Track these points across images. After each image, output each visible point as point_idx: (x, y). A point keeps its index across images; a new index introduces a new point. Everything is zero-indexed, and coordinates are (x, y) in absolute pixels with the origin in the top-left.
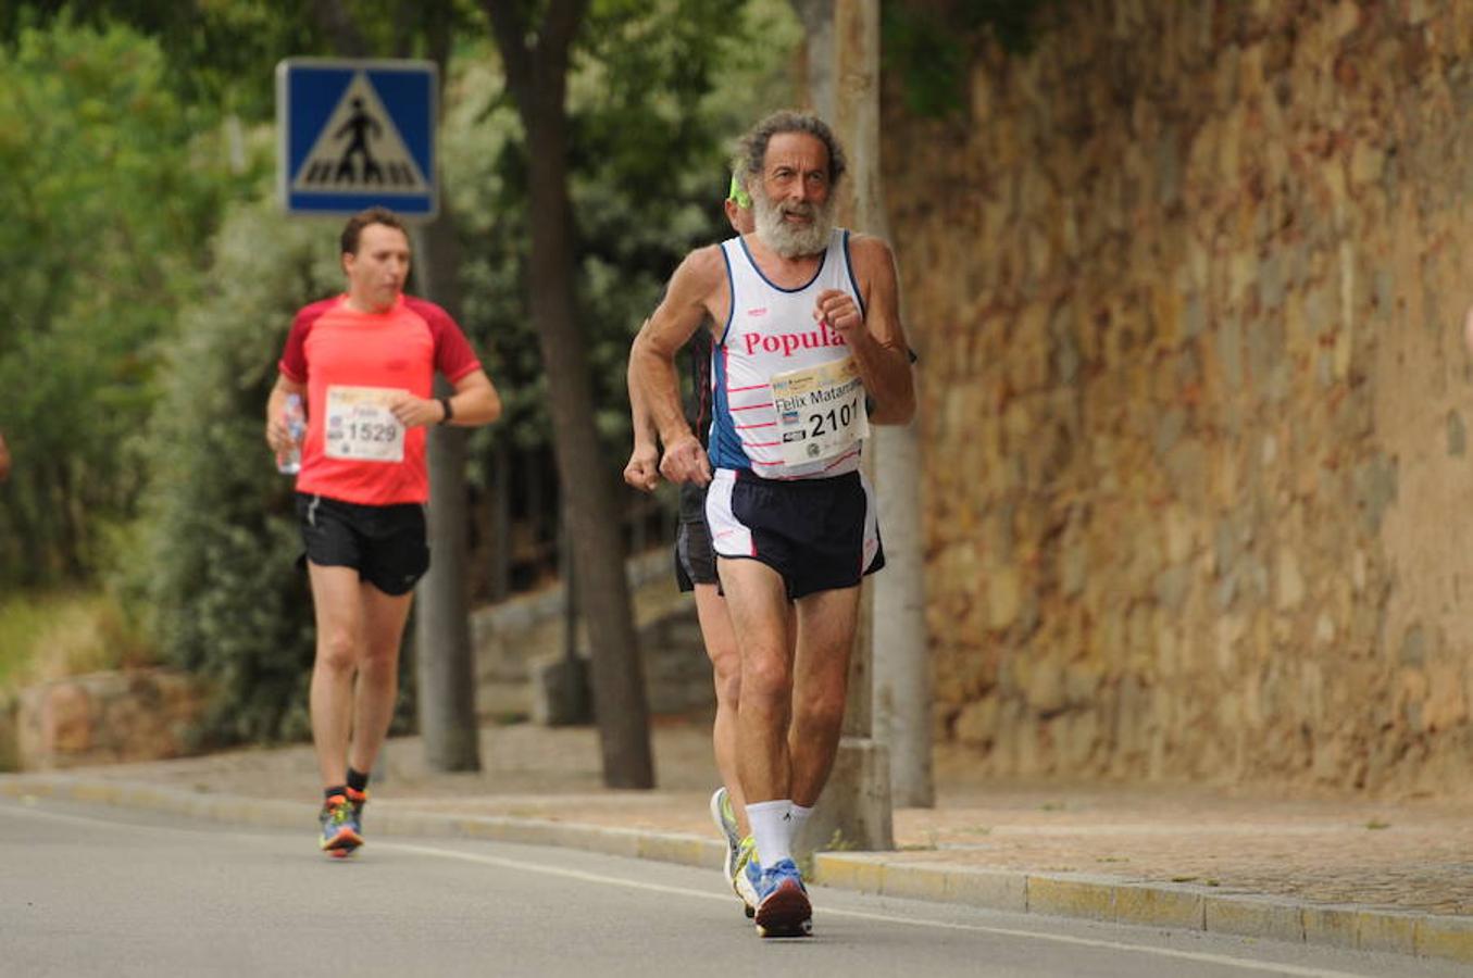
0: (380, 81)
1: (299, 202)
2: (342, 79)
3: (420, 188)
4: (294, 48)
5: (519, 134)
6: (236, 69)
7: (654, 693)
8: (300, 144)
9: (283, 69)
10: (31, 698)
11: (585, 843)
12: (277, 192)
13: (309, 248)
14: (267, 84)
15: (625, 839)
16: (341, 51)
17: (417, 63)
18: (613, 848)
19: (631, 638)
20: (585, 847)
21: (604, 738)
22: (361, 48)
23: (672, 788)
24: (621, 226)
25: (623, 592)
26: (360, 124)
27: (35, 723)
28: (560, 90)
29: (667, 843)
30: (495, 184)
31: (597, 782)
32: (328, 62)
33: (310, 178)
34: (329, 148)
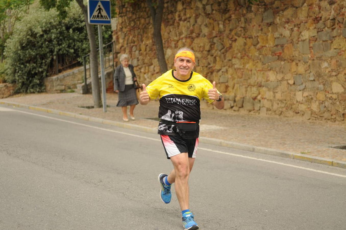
1: (92, 22)
8: (91, 13)
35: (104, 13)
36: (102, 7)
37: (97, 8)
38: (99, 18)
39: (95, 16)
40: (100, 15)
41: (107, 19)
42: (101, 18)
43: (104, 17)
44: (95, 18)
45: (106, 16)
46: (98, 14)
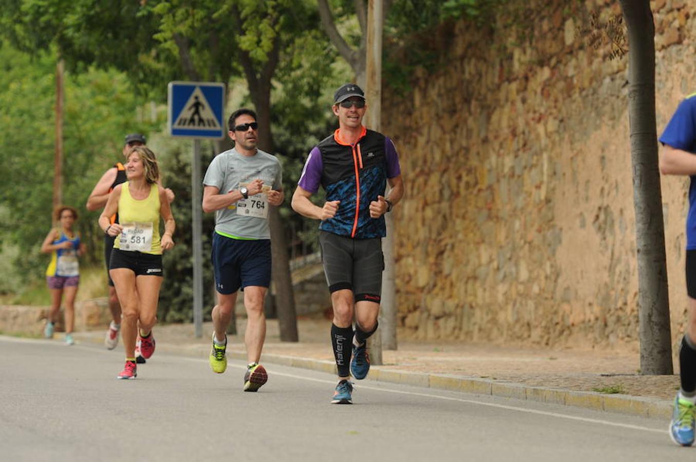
0: (205, 90)
1: (175, 132)
2: (192, 89)
3: (218, 128)
4: (175, 77)
6: (153, 85)
7: (298, 307)
8: (176, 111)
9: (170, 85)
12: (168, 128)
13: (179, 148)
14: (164, 90)
15: (288, 359)
16: (191, 79)
17: (218, 84)
18: (283, 363)
19: (291, 288)
21: (280, 324)
22: (198, 78)
23: (304, 342)
24: (289, 142)
25: (288, 272)
26: (197, 105)
27: (80, 315)
28: (268, 95)
29: (302, 361)
31: (278, 339)
32: (186, 83)
33: (179, 124)
34: (186, 113)
35: (207, 113)
36: (202, 100)
37: (191, 101)
38: (194, 125)
39: (186, 119)
40: (196, 117)
42: (199, 125)
43: (206, 123)
44: (184, 124)
45: (212, 121)
46: (193, 114)
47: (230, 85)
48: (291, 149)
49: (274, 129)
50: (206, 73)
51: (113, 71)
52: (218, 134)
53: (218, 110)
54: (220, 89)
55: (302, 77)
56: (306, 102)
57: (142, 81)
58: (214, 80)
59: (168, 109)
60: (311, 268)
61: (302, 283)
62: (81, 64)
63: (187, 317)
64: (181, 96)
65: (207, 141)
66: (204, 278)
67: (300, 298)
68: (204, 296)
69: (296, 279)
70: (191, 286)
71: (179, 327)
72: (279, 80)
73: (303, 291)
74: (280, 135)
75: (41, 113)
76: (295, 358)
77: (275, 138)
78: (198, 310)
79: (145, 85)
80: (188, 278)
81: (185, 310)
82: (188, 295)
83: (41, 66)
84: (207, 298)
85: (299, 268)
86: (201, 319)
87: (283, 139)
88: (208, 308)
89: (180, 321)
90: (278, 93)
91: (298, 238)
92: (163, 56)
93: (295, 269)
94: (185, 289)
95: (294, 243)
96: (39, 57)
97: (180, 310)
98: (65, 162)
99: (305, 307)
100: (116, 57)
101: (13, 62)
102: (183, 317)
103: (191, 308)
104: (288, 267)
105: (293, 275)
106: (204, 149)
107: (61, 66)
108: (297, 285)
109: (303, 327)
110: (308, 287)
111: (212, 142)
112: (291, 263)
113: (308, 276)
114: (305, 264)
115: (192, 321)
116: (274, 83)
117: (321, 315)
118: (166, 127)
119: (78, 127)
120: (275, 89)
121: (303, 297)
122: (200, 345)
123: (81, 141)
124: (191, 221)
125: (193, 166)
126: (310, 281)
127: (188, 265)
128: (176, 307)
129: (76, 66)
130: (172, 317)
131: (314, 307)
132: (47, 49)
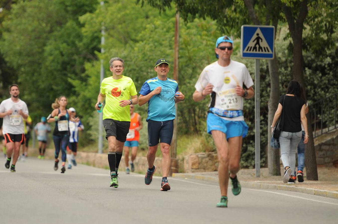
1: (245, 55)
3: (270, 52)
4: (245, 23)
5: (292, 42)
6: (232, 27)
9: (242, 27)
10: (187, 157)
11: (303, 191)
12: (241, 52)
15: (312, 190)
16: (254, 24)
17: (271, 26)
18: (309, 192)
19: (313, 148)
20: (303, 192)
21: (307, 169)
22: (259, 23)
23: (321, 180)
24: (313, 61)
27: (187, 163)
28: (301, 33)
29: (320, 191)
30: (286, 51)
32: (251, 26)
33: (247, 50)
34: (251, 44)
35: (264, 44)
36: (261, 36)
37: (255, 36)
38: (256, 51)
39: (251, 47)
40: (257, 46)
41: (268, 51)
42: (259, 51)
43: (263, 49)
44: (250, 50)
45: (267, 48)
46: (256, 45)
47: (279, 26)
48: (314, 65)
49: (304, 53)
50: (264, 19)
51: (208, 19)
52: (270, 56)
53: (271, 42)
54: (272, 29)
55: (322, 21)
56: (324, 36)
57: (225, 25)
58: (268, 24)
59: (240, 41)
60: (326, 136)
61: (320, 145)
62: (189, 15)
63: (251, 165)
64: (249, 34)
65: (264, 60)
66: (261, 142)
67: (319, 154)
68: (261, 152)
69: (316, 143)
70: (253, 146)
71: (246, 170)
72: (308, 24)
73: (320, 150)
74: (308, 57)
75: (166, 43)
76: (316, 190)
77: (305, 59)
78: (257, 160)
79: (227, 28)
80: (251, 142)
81: (250, 161)
82: (251, 151)
83: (166, 15)
84: (263, 153)
85: (318, 136)
86: (259, 166)
87: (309, 59)
88: (264, 159)
89: (247, 167)
90: (307, 31)
91: (317, 118)
92: (238, 10)
93: (315, 137)
94: (250, 148)
95: (315, 121)
96: (164, 10)
97: (246, 160)
98: (180, 72)
99: (322, 159)
100: (210, 11)
101: (150, 13)
102: (249, 165)
103: (253, 159)
104: (312, 135)
105: (315, 140)
106: (262, 65)
107: (178, 15)
108: (317, 146)
109: (320, 171)
110: (324, 147)
111: (266, 60)
112: (314, 133)
113: (324, 142)
114: (322, 134)
115: (254, 167)
116: (305, 25)
117: (331, 164)
118: (239, 51)
119: (188, 50)
120: (305, 28)
121: (321, 153)
122: (259, 181)
123: (190, 59)
124: (254, 107)
125: (255, 75)
126: (325, 144)
127: (252, 134)
128: (244, 159)
129: (187, 16)
130: (242, 164)
131: (327, 160)
132: (169, 6)
